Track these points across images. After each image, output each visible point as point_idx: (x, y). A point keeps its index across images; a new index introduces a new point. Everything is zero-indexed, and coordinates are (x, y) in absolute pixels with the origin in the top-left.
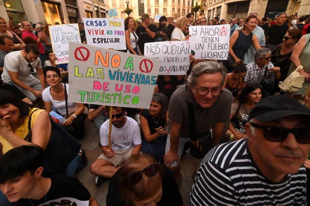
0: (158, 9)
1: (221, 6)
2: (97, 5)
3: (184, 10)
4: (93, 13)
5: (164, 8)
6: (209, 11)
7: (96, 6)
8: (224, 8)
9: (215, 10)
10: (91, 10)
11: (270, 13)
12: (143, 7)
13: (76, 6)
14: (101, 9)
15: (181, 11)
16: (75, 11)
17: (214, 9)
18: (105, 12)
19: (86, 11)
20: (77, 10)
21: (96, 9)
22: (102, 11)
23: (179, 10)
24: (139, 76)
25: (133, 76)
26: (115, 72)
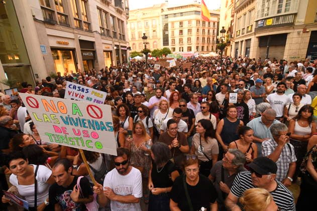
0: (182, 39)
1: (250, 39)
2: (118, 44)
3: (209, 38)
4: (113, 52)
5: (188, 38)
6: (237, 43)
7: (116, 45)
8: (254, 42)
9: (244, 43)
10: (111, 49)
11: (314, 46)
12: (168, 38)
13: (93, 48)
14: (122, 46)
15: (206, 39)
16: (92, 54)
17: (242, 42)
18: (126, 49)
19: (104, 51)
20: (94, 52)
21: (115, 48)
22: (123, 49)
23: (204, 39)
24: (91, 121)
25: (85, 121)
26: (66, 118)
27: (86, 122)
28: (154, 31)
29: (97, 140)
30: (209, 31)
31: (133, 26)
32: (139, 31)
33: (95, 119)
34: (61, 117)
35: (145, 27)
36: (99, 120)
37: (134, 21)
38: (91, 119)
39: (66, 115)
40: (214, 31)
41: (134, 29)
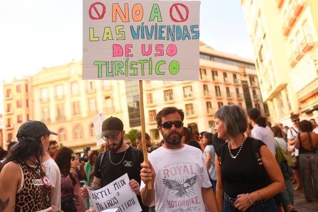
24: (172, 28)
25: (163, 29)
26: (138, 28)
27: (165, 30)
28: (107, 98)
29: (173, 58)
30: (228, 89)
31: (60, 93)
32: (74, 99)
33: (176, 24)
34: (132, 28)
35: (87, 92)
36: (182, 25)
37: (64, 82)
38: (172, 23)
39: (140, 24)
40: (237, 90)
41: (64, 97)
